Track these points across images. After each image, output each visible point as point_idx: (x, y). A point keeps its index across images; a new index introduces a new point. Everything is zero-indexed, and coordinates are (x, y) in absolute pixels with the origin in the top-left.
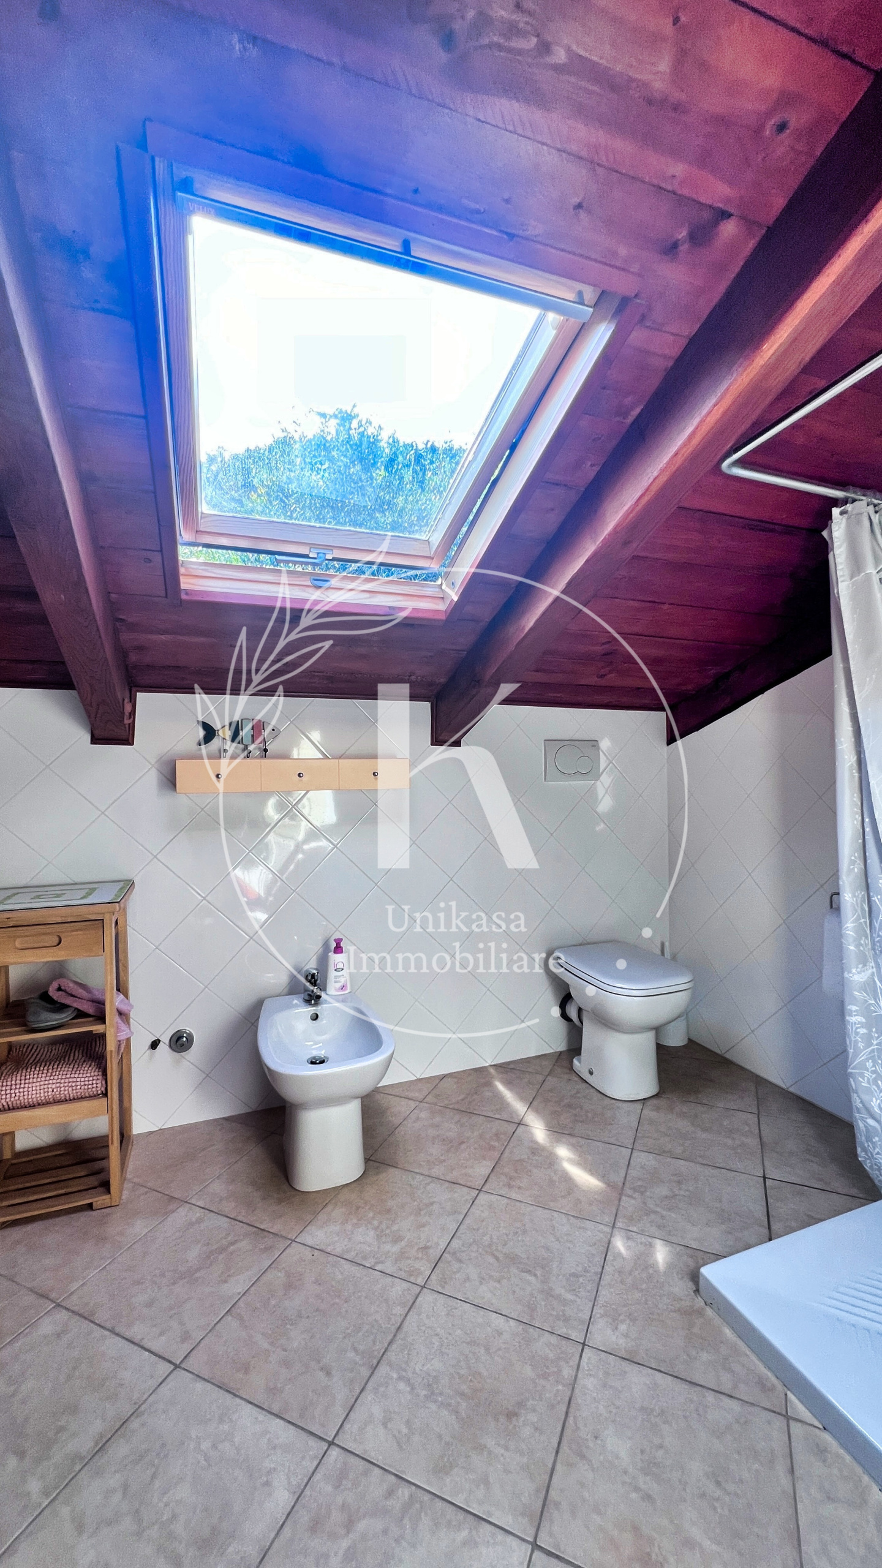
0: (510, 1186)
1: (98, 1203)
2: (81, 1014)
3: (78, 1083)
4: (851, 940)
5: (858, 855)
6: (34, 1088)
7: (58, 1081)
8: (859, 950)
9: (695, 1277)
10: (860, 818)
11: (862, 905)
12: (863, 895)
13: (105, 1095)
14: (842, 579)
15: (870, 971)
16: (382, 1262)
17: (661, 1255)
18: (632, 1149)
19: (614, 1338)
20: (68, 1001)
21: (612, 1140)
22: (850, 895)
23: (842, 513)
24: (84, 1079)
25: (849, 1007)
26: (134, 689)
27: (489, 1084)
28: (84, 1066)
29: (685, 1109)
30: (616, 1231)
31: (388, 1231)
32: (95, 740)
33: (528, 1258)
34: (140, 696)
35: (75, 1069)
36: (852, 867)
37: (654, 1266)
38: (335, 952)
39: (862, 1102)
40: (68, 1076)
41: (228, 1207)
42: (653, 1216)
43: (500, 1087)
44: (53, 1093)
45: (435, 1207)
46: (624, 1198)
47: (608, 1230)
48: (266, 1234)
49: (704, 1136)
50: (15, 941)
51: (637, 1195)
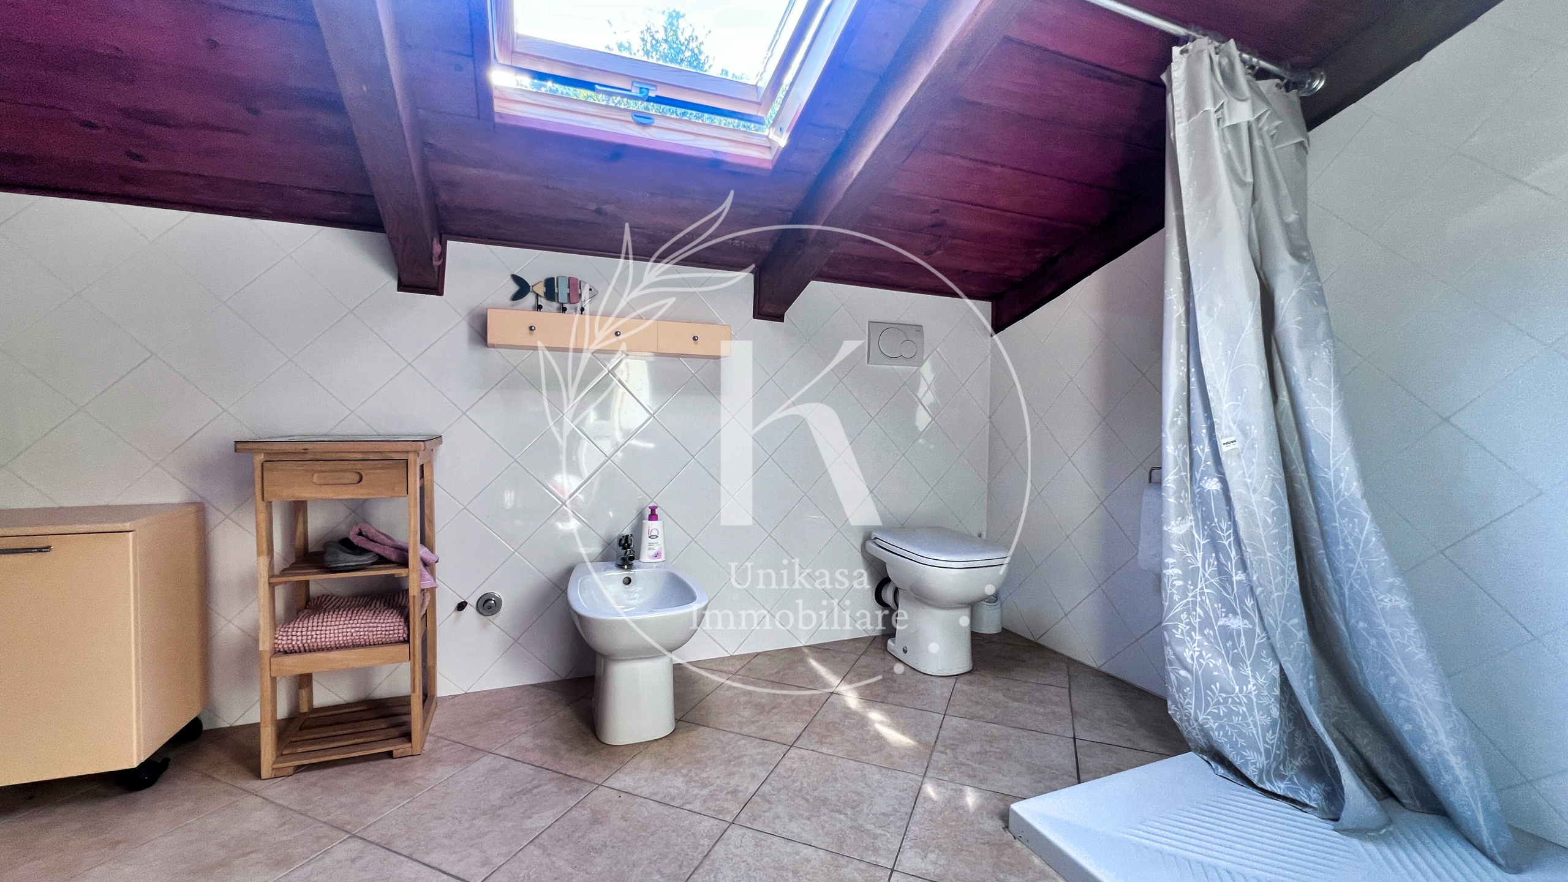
0: (822, 743)
1: (399, 751)
2: (382, 560)
3: (379, 629)
4: (1171, 492)
5: (1182, 407)
6: (332, 632)
7: (358, 625)
8: (1179, 503)
9: (1005, 817)
10: (1186, 370)
11: (1184, 459)
12: (1185, 449)
13: (407, 641)
14: (1179, 120)
15: (1189, 524)
16: (690, 803)
17: (971, 799)
18: (945, 715)
19: (923, 865)
20: (369, 545)
21: (925, 707)
22: (1172, 448)
23: (1182, 52)
24: (387, 624)
25: (1166, 561)
26: (444, 236)
27: (803, 661)
28: (386, 612)
29: (997, 683)
30: (926, 780)
31: (697, 779)
32: (403, 287)
33: (839, 801)
34: (451, 245)
35: (376, 615)
36: (1175, 419)
37: (964, 807)
38: (649, 520)
39: (1174, 654)
40: (368, 621)
41: (536, 757)
42: (963, 768)
43: (814, 663)
44: (353, 638)
45: (745, 759)
46: (935, 753)
47: (920, 779)
48: (572, 779)
49: (1016, 704)
50: (313, 475)
51: (948, 751)
